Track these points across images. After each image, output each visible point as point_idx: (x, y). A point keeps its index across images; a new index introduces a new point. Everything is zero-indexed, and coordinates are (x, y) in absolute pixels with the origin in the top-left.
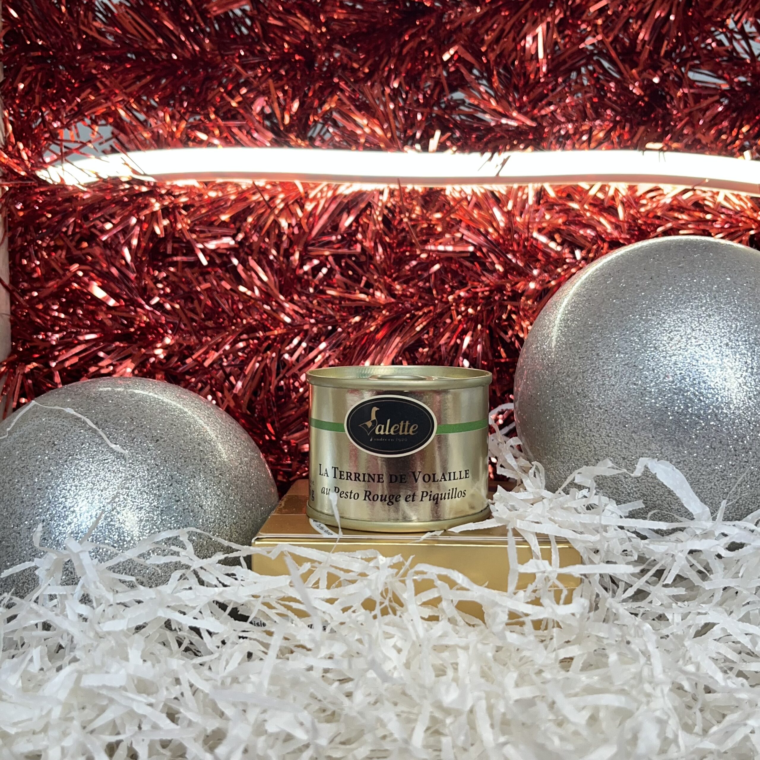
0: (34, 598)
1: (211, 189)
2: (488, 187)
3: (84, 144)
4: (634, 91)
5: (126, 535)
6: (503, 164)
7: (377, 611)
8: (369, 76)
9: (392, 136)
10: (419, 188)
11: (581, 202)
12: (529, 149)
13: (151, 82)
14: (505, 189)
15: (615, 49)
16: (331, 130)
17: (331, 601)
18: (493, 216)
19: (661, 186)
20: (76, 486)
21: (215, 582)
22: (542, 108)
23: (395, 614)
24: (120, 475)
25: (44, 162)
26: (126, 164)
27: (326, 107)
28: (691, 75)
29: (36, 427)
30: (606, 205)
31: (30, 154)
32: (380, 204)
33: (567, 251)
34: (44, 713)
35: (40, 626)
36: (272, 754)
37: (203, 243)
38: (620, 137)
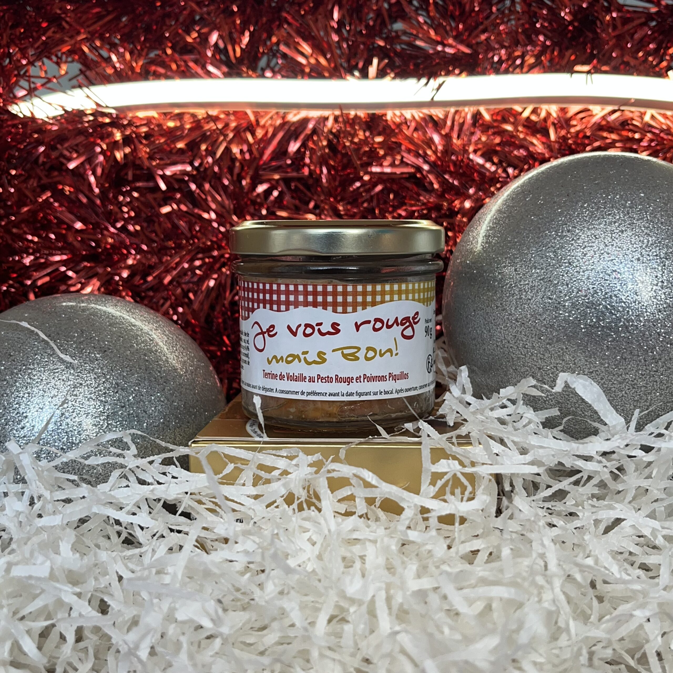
1: (170, 119)
2: (426, 111)
3: (49, 80)
4: (566, 17)
5: (74, 438)
6: (438, 89)
7: (295, 506)
9: (336, 65)
10: (361, 114)
11: (515, 124)
12: (464, 75)
14: (443, 113)
16: (280, 61)
17: (256, 497)
18: (431, 139)
19: (591, 107)
20: (29, 393)
21: (150, 480)
22: (478, 36)
23: (310, 509)
24: (69, 383)
25: (15, 97)
26: (88, 97)
27: (274, 39)
30: (538, 126)
31: (1, 89)
32: (326, 130)
33: (500, 171)
36: (183, 639)
37: (162, 170)
38: (551, 60)
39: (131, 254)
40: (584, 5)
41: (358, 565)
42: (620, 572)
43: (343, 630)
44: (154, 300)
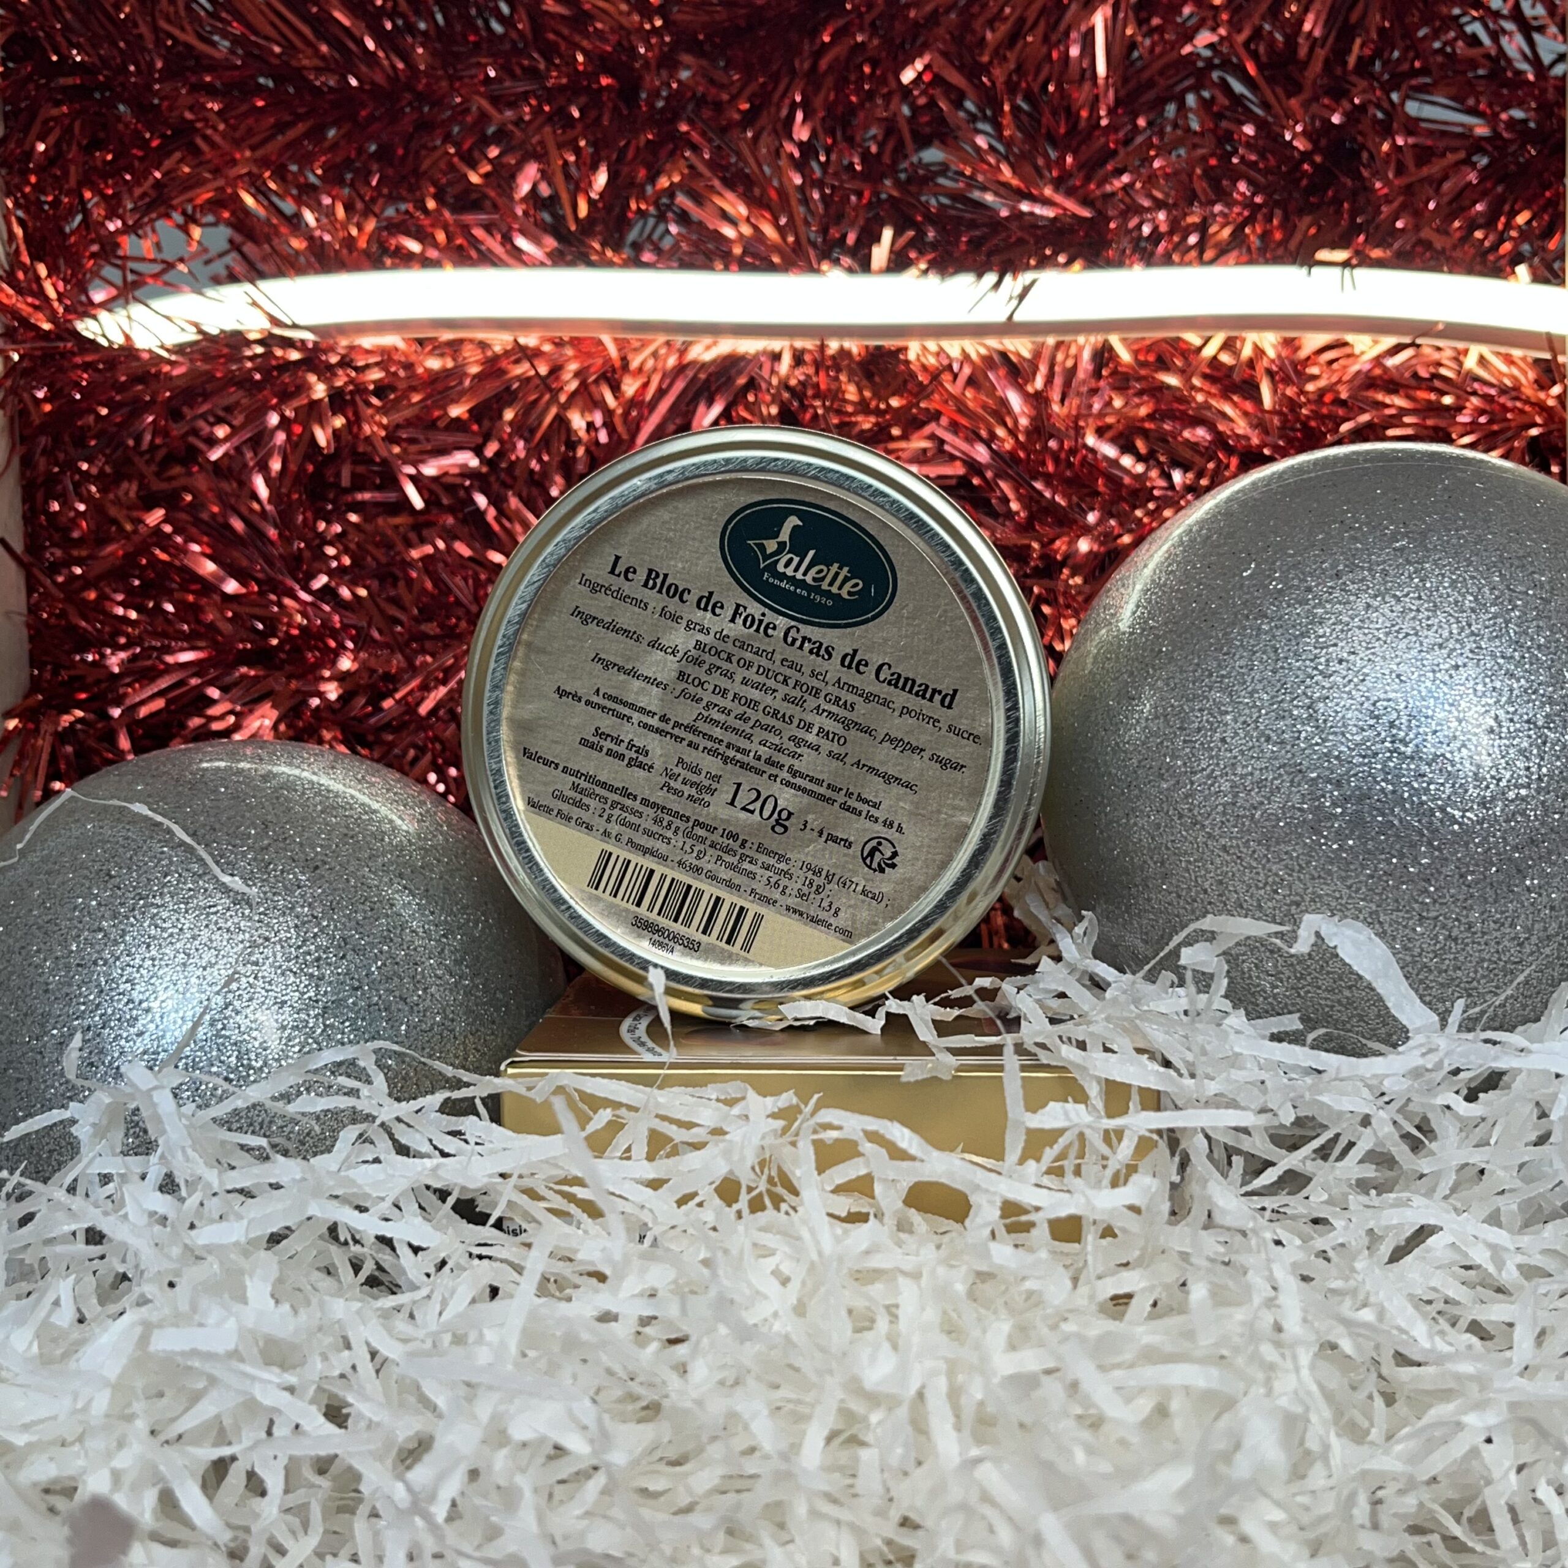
0: (68, 1180)
1: (431, 353)
2: (993, 343)
3: (169, 266)
4: (1295, 143)
5: (253, 1056)
6: (1022, 297)
7: (743, 1203)
8: (749, 119)
9: (797, 240)
10: (853, 346)
11: (1185, 374)
12: (1077, 266)
13: (307, 135)
14: (1030, 346)
15: (1255, 56)
16: (674, 229)
17: (655, 1184)
18: (1004, 403)
19: (1349, 338)
20: (153, 959)
21: (426, 1148)
22: (1105, 180)
23: (778, 1209)
24: (241, 937)
25: (91, 303)
26: (254, 304)
27: (664, 182)
28: (1412, 108)
29: (73, 841)
30: (1236, 377)
31: (61, 285)
32: (775, 381)
33: (1154, 473)
34: (79, 1406)
35: (81, 1236)
36: (524, 1482)
37: (415, 464)
38: (1265, 236)
39: (345, 648)
40: (1336, 119)
41: (882, 1324)
42: (1431, 1337)
43: (856, 1460)
44: (396, 751)
